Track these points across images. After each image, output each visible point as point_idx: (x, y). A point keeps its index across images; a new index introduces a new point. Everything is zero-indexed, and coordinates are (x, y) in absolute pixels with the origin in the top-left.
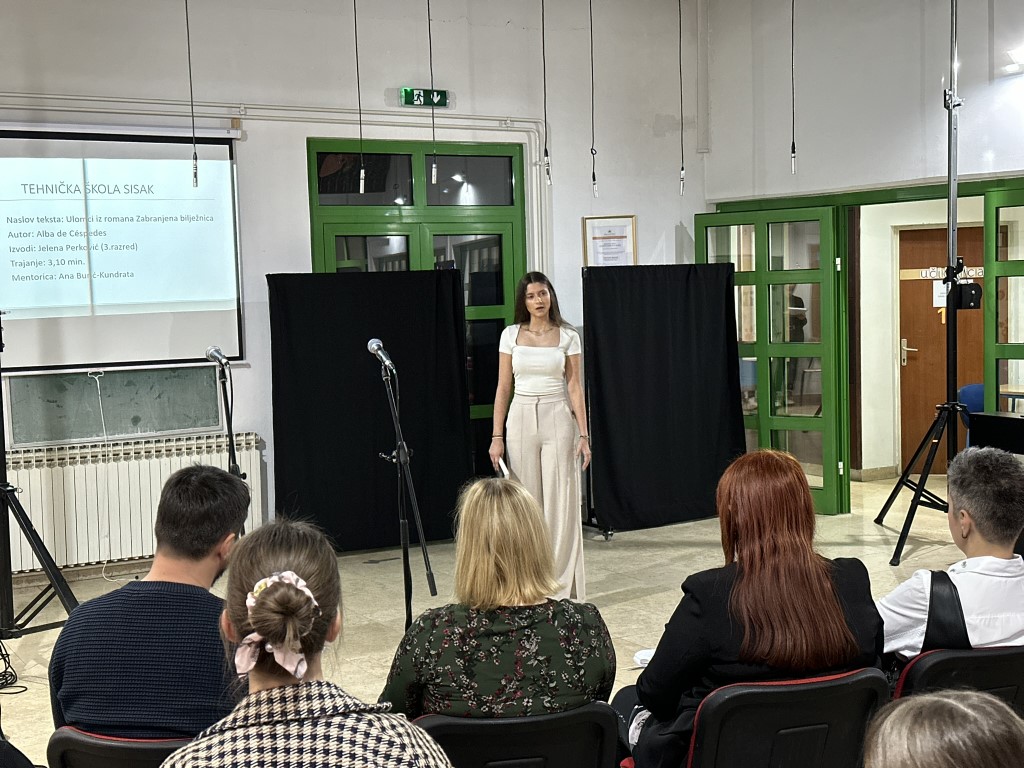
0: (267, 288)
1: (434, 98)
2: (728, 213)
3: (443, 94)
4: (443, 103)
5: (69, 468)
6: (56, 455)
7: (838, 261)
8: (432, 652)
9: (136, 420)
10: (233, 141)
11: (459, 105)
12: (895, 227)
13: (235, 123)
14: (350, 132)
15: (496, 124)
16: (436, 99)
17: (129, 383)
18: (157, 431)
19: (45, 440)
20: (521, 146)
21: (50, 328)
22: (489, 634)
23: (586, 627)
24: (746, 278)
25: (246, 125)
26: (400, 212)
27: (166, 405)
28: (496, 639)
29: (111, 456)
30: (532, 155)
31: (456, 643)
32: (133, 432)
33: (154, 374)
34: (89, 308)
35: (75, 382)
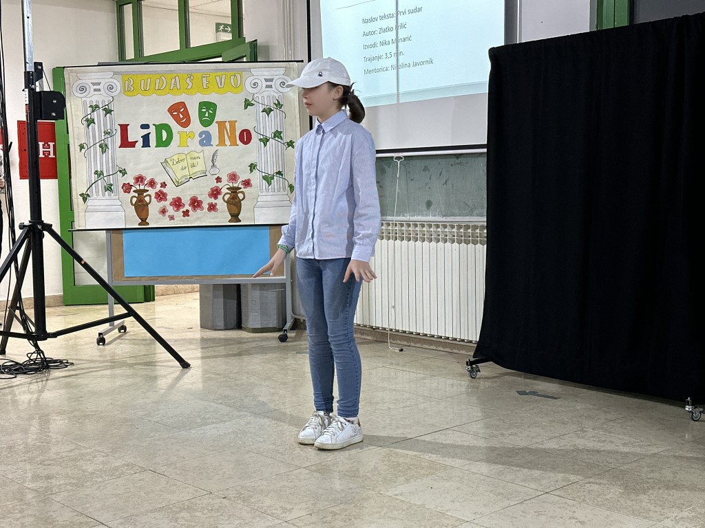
9: (429, 204)
18: (443, 215)
27: (451, 191)
32: (427, 215)
33: (443, 161)
34: (396, 97)
35: (391, 166)
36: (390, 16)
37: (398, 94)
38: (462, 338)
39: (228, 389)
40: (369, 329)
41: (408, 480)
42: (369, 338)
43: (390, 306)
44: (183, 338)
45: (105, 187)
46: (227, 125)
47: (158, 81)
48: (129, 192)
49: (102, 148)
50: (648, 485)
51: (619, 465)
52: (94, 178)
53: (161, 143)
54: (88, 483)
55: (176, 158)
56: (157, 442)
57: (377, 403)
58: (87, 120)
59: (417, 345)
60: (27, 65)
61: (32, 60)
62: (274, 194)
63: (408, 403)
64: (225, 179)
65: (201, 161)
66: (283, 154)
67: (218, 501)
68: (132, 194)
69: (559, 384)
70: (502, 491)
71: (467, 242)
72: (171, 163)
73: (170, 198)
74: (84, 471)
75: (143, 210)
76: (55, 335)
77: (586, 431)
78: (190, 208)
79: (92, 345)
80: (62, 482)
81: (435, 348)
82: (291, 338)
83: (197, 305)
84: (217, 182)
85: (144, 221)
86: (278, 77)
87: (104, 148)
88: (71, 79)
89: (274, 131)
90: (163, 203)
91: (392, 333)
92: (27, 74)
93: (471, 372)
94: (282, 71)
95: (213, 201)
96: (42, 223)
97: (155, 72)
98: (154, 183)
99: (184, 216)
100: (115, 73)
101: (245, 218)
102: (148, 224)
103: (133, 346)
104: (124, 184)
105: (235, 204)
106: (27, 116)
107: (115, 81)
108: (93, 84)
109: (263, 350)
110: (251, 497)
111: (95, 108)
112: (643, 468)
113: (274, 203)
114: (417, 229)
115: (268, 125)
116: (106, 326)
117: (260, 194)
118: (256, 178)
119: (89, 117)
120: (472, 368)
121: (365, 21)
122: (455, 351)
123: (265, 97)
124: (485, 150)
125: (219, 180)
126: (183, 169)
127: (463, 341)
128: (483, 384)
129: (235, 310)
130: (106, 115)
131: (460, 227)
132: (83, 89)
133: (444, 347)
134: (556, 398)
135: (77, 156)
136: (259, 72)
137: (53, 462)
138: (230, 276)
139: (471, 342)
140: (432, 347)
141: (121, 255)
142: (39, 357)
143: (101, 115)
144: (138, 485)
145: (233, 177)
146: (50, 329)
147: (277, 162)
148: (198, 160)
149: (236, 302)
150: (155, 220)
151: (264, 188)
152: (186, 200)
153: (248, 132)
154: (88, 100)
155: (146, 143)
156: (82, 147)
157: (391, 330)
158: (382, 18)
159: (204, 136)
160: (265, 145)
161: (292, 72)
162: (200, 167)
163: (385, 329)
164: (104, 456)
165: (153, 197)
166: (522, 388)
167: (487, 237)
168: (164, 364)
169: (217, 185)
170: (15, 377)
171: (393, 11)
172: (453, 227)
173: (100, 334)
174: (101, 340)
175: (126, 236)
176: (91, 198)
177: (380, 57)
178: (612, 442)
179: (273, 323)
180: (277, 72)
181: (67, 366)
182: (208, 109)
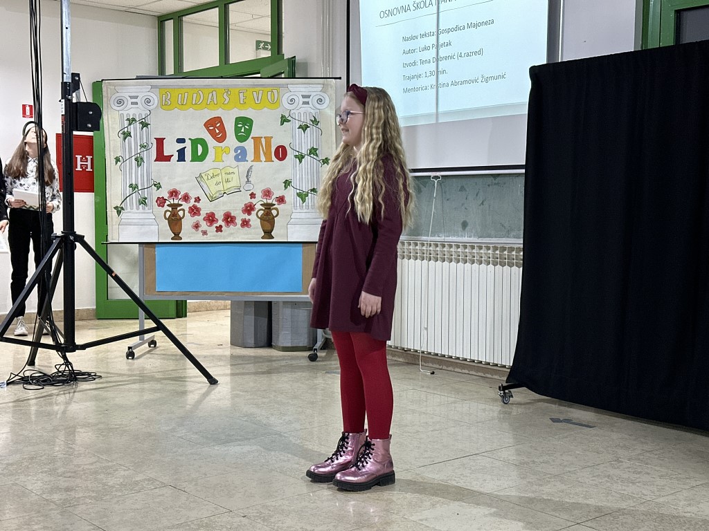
9: (464, 225)
18: (479, 237)
27: (487, 211)
32: (462, 236)
33: (480, 180)
34: (435, 116)
35: (427, 185)
36: (430, 34)
37: (437, 114)
38: (496, 362)
39: (254, 406)
40: (400, 351)
41: (433, 505)
42: (401, 360)
43: (422, 327)
44: (213, 354)
45: (139, 201)
46: (263, 141)
47: (195, 95)
48: (163, 206)
49: (138, 162)
50: (684, 519)
51: (654, 497)
52: (129, 191)
53: (196, 158)
54: (108, 497)
55: (210, 173)
56: (180, 458)
57: (406, 426)
58: (124, 133)
59: (449, 369)
60: (65, 75)
61: (69, 70)
62: (307, 211)
63: (437, 427)
64: (259, 195)
65: (235, 177)
66: (318, 172)
67: (237, 519)
68: (166, 208)
69: (595, 412)
70: (532, 520)
71: (503, 265)
72: (205, 178)
73: (203, 213)
74: (104, 484)
75: (176, 224)
76: (84, 347)
77: (622, 462)
78: (223, 224)
79: (121, 359)
80: (81, 495)
81: (467, 372)
82: (321, 357)
83: (228, 322)
84: (251, 198)
85: (177, 235)
86: (315, 94)
87: (139, 161)
88: (109, 92)
89: (309, 148)
90: (196, 218)
91: (423, 355)
92: (64, 85)
93: (504, 397)
94: (320, 88)
95: (246, 217)
96: (74, 233)
97: (193, 87)
98: (188, 198)
99: (217, 231)
100: (153, 87)
101: (278, 235)
102: (181, 239)
103: (162, 361)
104: (158, 198)
105: (268, 221)
106: (63, 126)
107: (152, 95)
108: (131, 97)
109: (292, 369)
110: (271, 517)
111: (132, 121)
112: (680, 501)
113: (307, 220)
114: (452, 250)
115: (304, 142)
116: (136, 339)
117: (294, 211)
118: (290, 195)
119: (126, 130)
120: (504, 393)
121: (405, 39)
122: (489, 376)
123: (302, 113)
124: (523, 171)
125: (253, 196)
126: (217, 184)
127: (497, 365)
128: (516, 411)
129: (266, 328)
130: (142, 129)
131: (495, 249)
132: (120, 102)
133: (477, 371)
134: (590, 427)
135: (112, 169)
136: (297, 88)
137: (73, 474)
138: (262, 293)
139: (504, 366)
140: (464, 371)
141: (153, 268)
142: (67, 369)
143: (138, 129)
144: (158, 500)
145: (267, 193)
146: (79, 340)
147: (312, 180)
148: (232, 175)
149: (267, 319)
150: (188, 235)
151: (298, 205)
152: (220, 216)
153: (283, 148)
154: (125, 113)
155: (181, 157)
156: (117, 160)
157: (423, 352)
158: (422, 36)
159: (239, 151)
160: (300, 162)
161: (330, 89)
162: (234, 183)
163: (416, 351)
164: (125, 470)
165: (186, 212)
166: (556, 416)
167: (523, 260)
168: (192, 379)
169: (251, 201)
170: (43, 388)
171: (434, 30)
172: (488, 248)
173: (129, 348)
174: (130, 354)
175: (158, 250)
176: (126, 211)
177: (419, 76)
178: (648, 474)
179: (304, 341)
180: (313, 88)
181: (95, 379)
182: (244, 126)
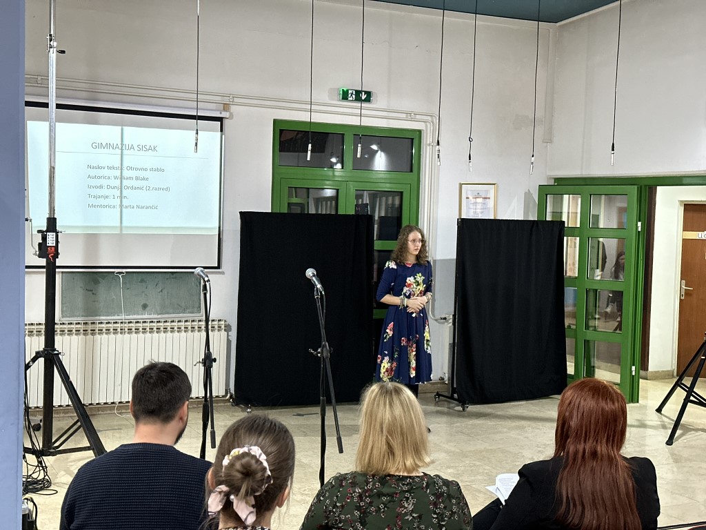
0: (240, 221)
1: (362, 96)
2: (563, 185)
3: (369, 94)
4: (368, 100)
5: (98, 337)
6: (90, 327)
7: (639, 224)
8: (338, 504)
9: (145, 306)
10: (224, 119)
11: (379, 102)
12: (681, 201)
13: (226, 107)
14: (303, 117)
15: (404, 116)
16: (364, 97)
17: (142, 281)
18: (158, 314)
19: (83, 316)
20: (420, 131)
21: (92, 240)
22: (380, 495)
23: (450, 497)
24: (573, 232)
25: (233, 108)
26: (333, 174)
27: (166, 297)
28: (384, 499)
29: (126, 330)
30: (428, 139)
31: (356, 500)
32: (142, 314)
33: (159, 275)
35: (109, 278)
37: (121, 227)
171: (118, 165)
